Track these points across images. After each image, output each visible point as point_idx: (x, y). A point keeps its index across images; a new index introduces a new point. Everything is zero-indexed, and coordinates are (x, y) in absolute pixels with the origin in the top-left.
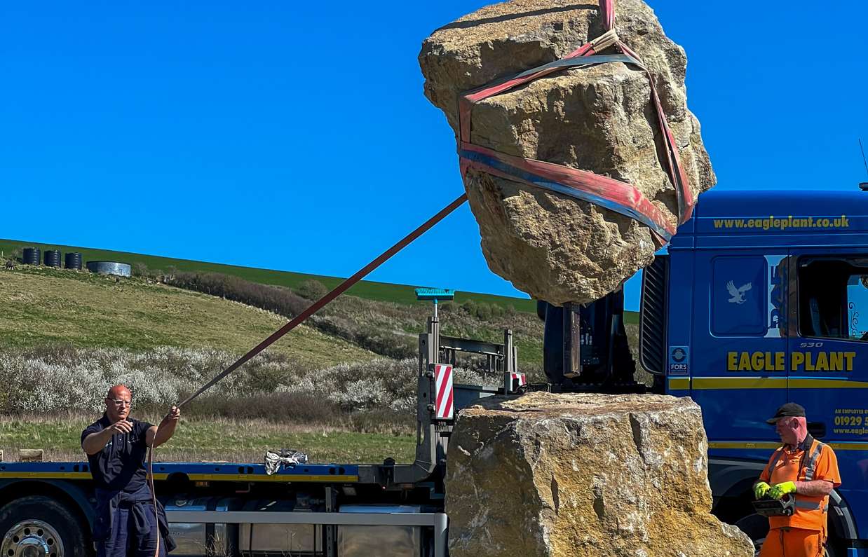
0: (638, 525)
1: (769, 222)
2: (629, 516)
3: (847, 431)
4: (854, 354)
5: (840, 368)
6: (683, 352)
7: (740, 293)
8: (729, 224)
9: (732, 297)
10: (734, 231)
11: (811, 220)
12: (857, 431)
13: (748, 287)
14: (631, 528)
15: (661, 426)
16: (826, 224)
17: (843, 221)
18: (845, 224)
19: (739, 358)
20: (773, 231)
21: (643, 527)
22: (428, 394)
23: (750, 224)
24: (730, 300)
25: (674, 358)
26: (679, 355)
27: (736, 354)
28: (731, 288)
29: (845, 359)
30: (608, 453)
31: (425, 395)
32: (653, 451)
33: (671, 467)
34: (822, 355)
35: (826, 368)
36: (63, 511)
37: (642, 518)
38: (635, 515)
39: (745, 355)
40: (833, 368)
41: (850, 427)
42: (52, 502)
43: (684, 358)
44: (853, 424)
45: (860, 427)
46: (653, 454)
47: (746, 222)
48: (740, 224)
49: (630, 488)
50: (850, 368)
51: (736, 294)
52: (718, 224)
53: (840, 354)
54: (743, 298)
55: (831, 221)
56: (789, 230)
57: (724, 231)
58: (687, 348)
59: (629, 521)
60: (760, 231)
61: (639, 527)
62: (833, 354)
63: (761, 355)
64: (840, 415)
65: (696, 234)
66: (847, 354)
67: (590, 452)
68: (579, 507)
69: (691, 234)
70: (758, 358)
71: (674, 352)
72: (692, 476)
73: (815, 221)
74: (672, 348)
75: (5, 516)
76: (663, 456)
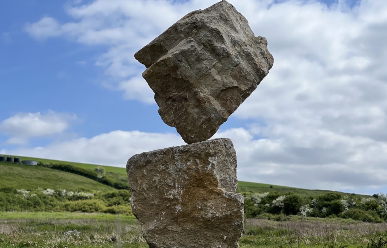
0: (175, 195)
2: (170, 192)
14: (171, 197)
15: (184, 151)
21: (178, 196)
30: (160, 166)
32: (181, 163)
33: (191, 169)
37: (177, 192)
38: (173, 191)
46: (181, 164)
49: (170, 179)
59: (170, 194)
61: (176, 196)
67: (152, 166)
68: (147, 189)
72: (203, 172)
76: (186, 164)
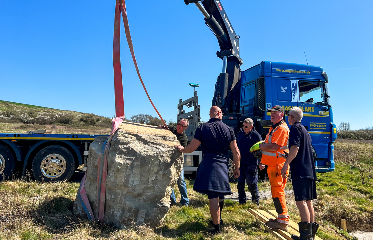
1: (290, 71)
3: (313, 128)
4: (314, 108)
5: (311, 111)
6: (270, 105)
7: (284, 90)
8: (280, 71)
9: (282, 90)
10: (282, 72)
11: (301, 71)
12: (315, 128)
13: (286, 88)
16: (305, 72)
17: (309, 72)
18: (309, 73)
19: (285, 107)
20: (292, 73)
22: (198, 114)
23: (286, 71)
24: (282, 91)
25: (268, 106)
26: (269, 106)
27: (284, 106)
28: (282, 88)
29: (312, 109)
31: (197, 114)
34: (306, 107)
35: (307, 111)
36: (67, 150)
39: (286, 107)
40: (309, 111)
41: (314, 127)
42: (62, 147)
43: (270, 107)
44: (314, 126)
45: (316, 127)
47: (285, 70)
48: (283, 71)
50: (313, 111)
51: (283, 90)
52: (277, 70)
53: (311, 107)
54: (285, 91)
55: (306, 72)
56: (296, 73)
57: (279, 72)
58: (271, 104)
60: (288, 73)
62: (309, 107)
63: (291, 107)
64: (311, 124)
65: (272, 72)
66: (312, 107)
69: (270, 72)
70: (290, 107)
71: (268, 105)
73: (302, 71)
74: (267, 104)
75: (43, 152)
